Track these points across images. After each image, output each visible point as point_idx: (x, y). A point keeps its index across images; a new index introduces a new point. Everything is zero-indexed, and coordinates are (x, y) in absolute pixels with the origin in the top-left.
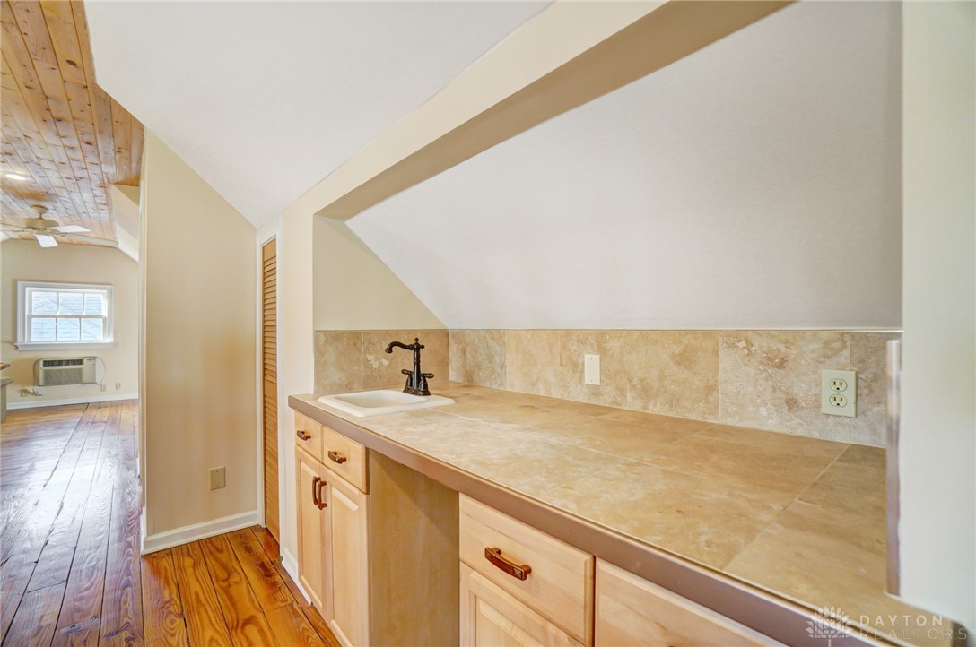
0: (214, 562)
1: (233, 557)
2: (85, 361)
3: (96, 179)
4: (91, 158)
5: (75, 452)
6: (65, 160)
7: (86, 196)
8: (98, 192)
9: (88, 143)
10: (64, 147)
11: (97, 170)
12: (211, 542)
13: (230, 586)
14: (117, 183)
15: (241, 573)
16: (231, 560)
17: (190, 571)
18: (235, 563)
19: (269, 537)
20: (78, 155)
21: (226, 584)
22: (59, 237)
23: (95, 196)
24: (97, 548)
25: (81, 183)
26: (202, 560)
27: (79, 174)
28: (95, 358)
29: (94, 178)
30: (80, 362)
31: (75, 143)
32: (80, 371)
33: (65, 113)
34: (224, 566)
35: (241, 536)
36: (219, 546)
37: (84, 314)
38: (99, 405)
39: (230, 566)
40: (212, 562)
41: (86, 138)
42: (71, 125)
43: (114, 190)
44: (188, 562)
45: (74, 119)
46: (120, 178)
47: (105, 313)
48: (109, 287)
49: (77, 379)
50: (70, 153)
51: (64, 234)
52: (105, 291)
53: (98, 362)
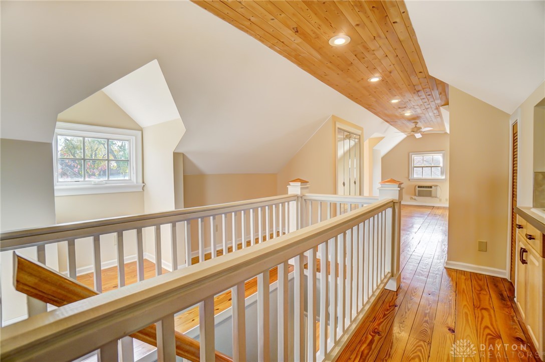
0: (475, 282)
1: (486, 284)
2: (433, 187)
3: (434, 107)
4: (431, 100)
5: (427, 224)
6: (422, 103)
7: (431, 114)
8: (435, 111)
9: (429, 95)
10: (421, 99)
11: (433, 103)
12: (476, 275)
13: (480, 293)
14: (442, 106)
15: (488, 292)
16: (484, 285)
17: (463, 281)
18: (486, 287)
19: (511, 287)
20: (426, 100)
21: (479, 292)
22: (422, 133)
23: (434, 113)
24: (429, 258)
25: (428, 110)
26: (470, 280)
27: (427, 107)
28: (436, 186)
29: (432, 106)
30: (431, 187)
31: (424, 97)
32: (431, 191)
33: (420, 88)
34: (480, 286)
35: (494, 279)
36: (480, 278)
37: (433, 165)
38: (438, 208)
39: (483, 287)
40: (474, 282)
41: (428, 94)
42: (423, 91)
43: (442, 109)
44: (463, 277)
45: (423, 89)
46: (443, 103)
47: (441, 165)
48: (443, 152)
49: (429, 194)
50: (423, 100)
51: (424, 132)
52: (442, 154)
53: (438, 187)
